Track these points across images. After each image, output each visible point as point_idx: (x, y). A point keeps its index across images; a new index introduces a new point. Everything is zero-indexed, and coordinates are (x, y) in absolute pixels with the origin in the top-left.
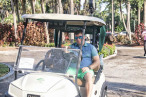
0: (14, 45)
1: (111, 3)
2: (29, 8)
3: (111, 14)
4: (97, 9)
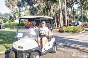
1: (82, 11)
2: (49, 14)
3: (82, 15)
4: (76, 13)
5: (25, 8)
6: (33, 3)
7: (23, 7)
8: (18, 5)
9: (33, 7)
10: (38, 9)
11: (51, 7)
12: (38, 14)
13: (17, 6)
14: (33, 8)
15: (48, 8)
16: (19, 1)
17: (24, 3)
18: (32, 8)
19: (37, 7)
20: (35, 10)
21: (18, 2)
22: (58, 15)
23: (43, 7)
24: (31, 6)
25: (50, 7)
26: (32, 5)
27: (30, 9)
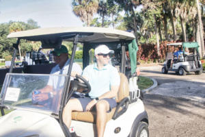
0: (157, 61)
2: (171, 28)
5: (115, 17)
6: (132, 5)
7: (111, 15)
8: (99, 11)
9: (134, 12)
10: (143, 18)
11: (174, 12)
12: (144, 29)
13: (98, 13)
14: (133, 15)
15: (168, 15)
16: (102, 2)
17: (113, 5)
18: (130, 15)
19: (142, 13)
20: (136, 21)
21: (99, 5)
22: (191, 29)
23: (156, 12)
24: (129, 12)
25: (172, 11)
26: (131, 10)
27: (126, 19)
